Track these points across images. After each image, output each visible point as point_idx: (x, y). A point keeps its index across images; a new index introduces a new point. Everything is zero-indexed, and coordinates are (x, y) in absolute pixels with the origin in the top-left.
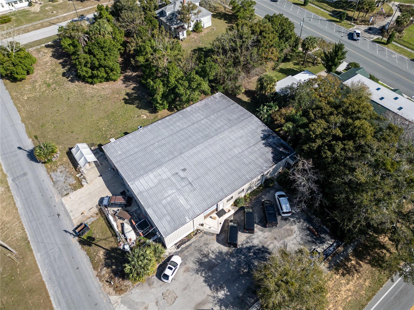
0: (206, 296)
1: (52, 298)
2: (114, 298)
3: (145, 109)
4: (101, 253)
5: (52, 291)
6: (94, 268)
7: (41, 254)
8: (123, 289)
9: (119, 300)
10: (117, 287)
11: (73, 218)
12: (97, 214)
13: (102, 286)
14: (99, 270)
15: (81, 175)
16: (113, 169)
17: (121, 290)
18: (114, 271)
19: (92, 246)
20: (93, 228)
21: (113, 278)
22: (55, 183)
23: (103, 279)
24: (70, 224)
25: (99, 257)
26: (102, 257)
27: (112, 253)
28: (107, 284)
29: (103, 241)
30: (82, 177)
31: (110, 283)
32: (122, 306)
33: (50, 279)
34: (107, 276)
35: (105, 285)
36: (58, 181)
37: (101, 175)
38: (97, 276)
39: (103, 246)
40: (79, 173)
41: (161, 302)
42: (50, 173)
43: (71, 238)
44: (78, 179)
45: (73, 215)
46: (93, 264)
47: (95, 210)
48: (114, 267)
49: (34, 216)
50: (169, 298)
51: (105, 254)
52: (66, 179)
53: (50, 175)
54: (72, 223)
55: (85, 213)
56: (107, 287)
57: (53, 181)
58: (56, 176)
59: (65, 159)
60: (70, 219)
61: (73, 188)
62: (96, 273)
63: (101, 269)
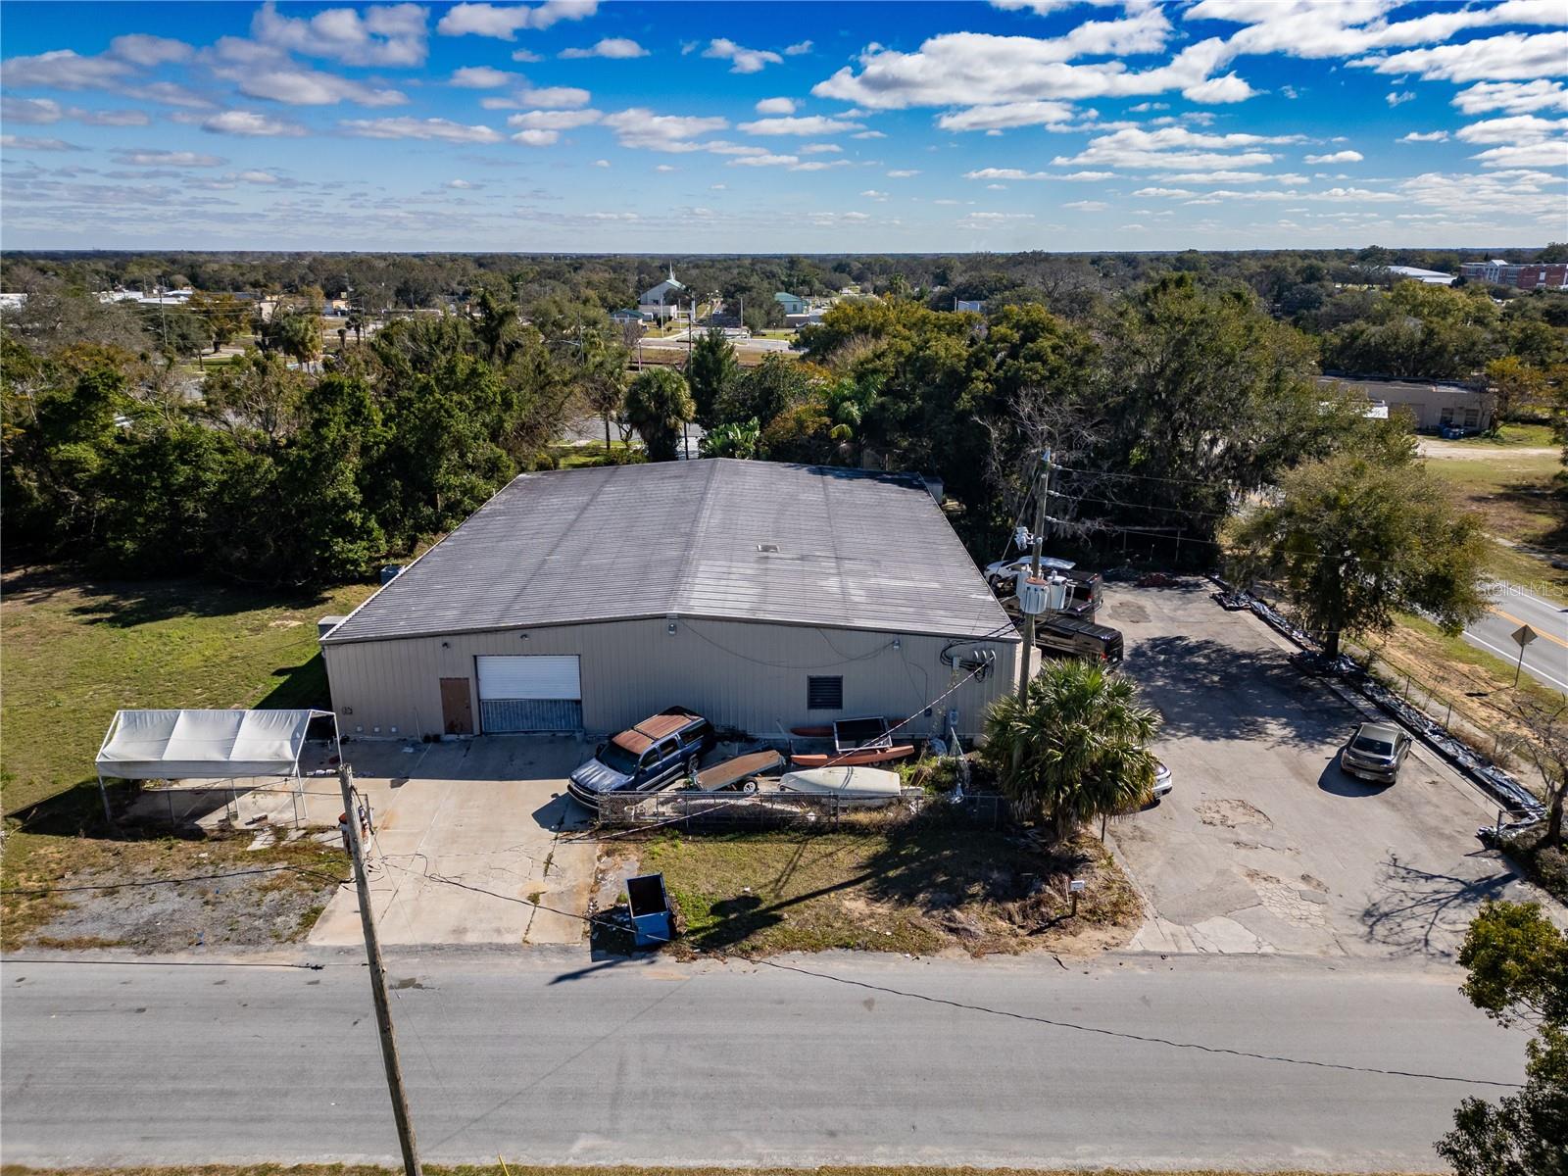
0: (1269, 755)
2: (1144, 936)
3: (262, 608)
4: (855, 904)
6: (923, 950)
7: (598, 1132)
8: (1114, 898)
9: (1167, 927)
10: (1092, 912)
11: (510, 939)
12: (608, 854)
13: (1047, 955)
14: (953, 938)
15: (280, 832)
16: (427, 739)
17: (1115, 905)
18: (997, 895)
19: (779, 919)
20: (676, 886)
21: (1039, 903)
22: (146, 940)
23: (1013, 942)
24: (537, 961)
25: (872, 916)
26: (883, 909)
27: (891, 874)
28: (1051, 936)
29: (797, 877)
30: (294, 835)
31: (1052, 924)
32: (1202, 926)
33: (832, 1134)
34: (1004, 925)
35: (1052, 942)
36: (148, 923)
37: (399, 779)
38: (975, 955)
39: (822, 885)
40: (248, 835)
41: (1244, 837)
42: (26, 936)
43: (636, 974)
44: (286, 850)
45: (498, 931)
46: (894, 949)
47: (579, 855)
48: (976, 889)
49: (231, 1094)
50: (1238, 817)
51: (879, 894)
52: (192, 892)
53: (44, 943)
54: (541, 949)
55: (548, 886)
56: (1067, 940)
57: (105, 945)
58: (98, 917)
59: (52, 849)
60: (503, 949)
61: (305, 885)
62: (955, 953)
63: (952, 930)
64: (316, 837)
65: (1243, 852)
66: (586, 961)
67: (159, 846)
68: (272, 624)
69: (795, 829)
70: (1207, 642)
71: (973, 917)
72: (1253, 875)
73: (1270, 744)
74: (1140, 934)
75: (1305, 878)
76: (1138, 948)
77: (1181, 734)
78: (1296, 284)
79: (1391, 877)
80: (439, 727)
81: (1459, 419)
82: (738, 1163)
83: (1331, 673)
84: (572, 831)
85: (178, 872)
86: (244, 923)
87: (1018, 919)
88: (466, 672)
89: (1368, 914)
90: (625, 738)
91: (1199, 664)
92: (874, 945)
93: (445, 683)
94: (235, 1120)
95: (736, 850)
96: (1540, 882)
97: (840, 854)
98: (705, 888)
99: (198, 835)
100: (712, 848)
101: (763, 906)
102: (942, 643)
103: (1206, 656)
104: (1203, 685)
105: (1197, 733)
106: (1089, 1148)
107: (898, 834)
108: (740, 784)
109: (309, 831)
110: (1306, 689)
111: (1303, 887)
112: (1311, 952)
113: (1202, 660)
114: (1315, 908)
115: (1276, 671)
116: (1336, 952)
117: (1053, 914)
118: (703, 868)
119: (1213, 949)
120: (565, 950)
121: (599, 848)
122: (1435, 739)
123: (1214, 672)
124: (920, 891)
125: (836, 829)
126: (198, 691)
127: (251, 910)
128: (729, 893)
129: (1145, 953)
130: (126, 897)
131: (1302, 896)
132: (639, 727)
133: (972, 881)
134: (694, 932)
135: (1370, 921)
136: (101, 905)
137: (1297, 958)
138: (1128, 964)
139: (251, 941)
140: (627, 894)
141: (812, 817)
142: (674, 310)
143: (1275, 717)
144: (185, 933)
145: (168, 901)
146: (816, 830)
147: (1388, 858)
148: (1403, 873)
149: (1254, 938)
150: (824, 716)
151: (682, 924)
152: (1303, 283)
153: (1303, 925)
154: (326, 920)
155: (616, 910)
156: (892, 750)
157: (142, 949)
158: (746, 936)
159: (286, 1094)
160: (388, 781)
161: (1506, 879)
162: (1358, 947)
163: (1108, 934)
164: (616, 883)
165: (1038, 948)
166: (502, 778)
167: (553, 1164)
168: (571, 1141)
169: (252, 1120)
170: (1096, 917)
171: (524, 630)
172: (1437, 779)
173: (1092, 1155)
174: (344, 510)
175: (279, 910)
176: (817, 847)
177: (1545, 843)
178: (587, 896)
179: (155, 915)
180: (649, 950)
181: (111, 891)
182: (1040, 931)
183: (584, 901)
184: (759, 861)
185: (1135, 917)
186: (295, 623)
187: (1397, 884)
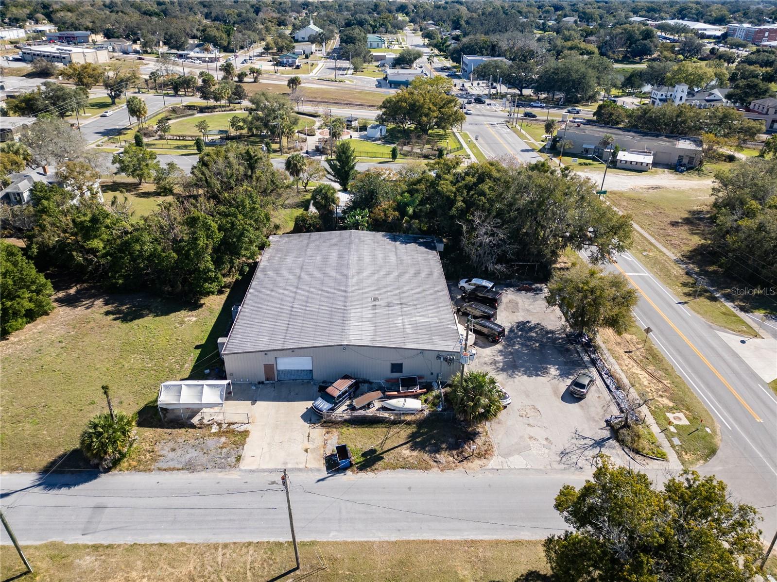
0: (548, 384)
1: (440, 538)
2: (493, 462)
3: (179, 311)
4: (406, 452)
5: (424, 534)
6: (426, 469)
7: (336, 530)
8: (486, 448)
9: (500, 459)
10: (478, 454)
11: (302, 466)
12: (328, 433)
13: (464, 470)
14: (435, 464)
15: (219, 425)
16: (259, 383)
17: (486, 451)
18: (451, 448)
19: (382, 458)
20: (351, 446)
21: (462, 452)
22: (190, 467)
23: (453, 465)
24: (310, 474)
25: (411, 456)
26: (415, 453)
27: (417, 440)
28: (465, 462)
29: (388, 441)
30: (224, 426)
31: (466, 458)
32: (511, 459)
33: (399, 530)
34: (451, 459)
35: (465, 465)
36: (189, 461)
37: (254, 402)
38: (442, 471)
39: (396, 445)
40: (209, 426)
41: (531, 421)
42: (153, 467)
43: (340, 478)
44: (224, 432)
45: (297, 463)
46: (418, 468)
47: (318, 432)
48: (444, 446)
49: (234, 520)
50: (531, 413)
51: (414, 448)
52: (199, 449)
53: (159, 469)
54: (311, 470)
55: (310, 446)
56: (470, 464)
57: (178, 470)
58: (172, 460)
59: (148, 433)
60: (299, 470)
61: (233, 446)
62: (436, 470)
63: (435, 461)
64: (232, 427)
65: (530, 428)
66: (325, 474)
67: (183, 431)
68: (186, 320)
69: (387, 422)
70: (538, 324)
71: (443, 457)
72: (531, 438)
73: (549, 379)
74: (492, 462)
75: (547, 439)
76: (491, 467)
77: (520, 374)
78: (639, 40)
79: (573, 438)
80: (263, 379)
81: (685, 161)
82: (374, 539)
83: (578, 343)
84: (315, 424)
85: (192, 441)
86: (219, 461)
87: (455, 457)
88: (272, 362)
89: (562, 453)
90: (330, 390)
91: (532, 337)
92: (411, 467)
93: (265, 366)
94: (237, 528)
95: (368, 431)
96: (618, 441)
97: (402, 432)
98: (359, 446)
99: (193, 426)
100: (360, 430)
101: (378, 453)
102: (437, 353)
103: (536, 333)
104: (532, 348)
105: (525, 374)
106: (467, 533)
107: (421, 424)
108: (369, 404)
109: (230, 424)
110: (568, 350)
111: (545, 442)
112: (541, 467)
113: (534, 335)
114: (547, 451)
115: (560, 341)
116: (549, 467)
117: (466, 455)
118: (358, 438)
119: (512, 467)
120: (319, 470)
121: (324, 430)
122: (605, 377)
123: (537, 341)
124: (426, 446)
125: (401, 422)
126: (171, 358)
127: (220, 456)
128: (367, 449)
129: (493, 469)
130: (179, 452)
131: (544, 446)
132: (334, 385)
133: (443, 442)
134: (357, 464)
135: (562, 456)
136: (171, 455)
137: (537, 469)
138: (487, 472)
139: (222, 467)
140: (335, 449)
141: (392, 418)
142: (314, 47)
143: (554, 365)
144: (202, 465)
145: (193, 454)
146: (394, 423)
147: (574, 431)
148: (577, 436)
149: (525, 462)
150: (396, 375)
151: (353, 460)
152: (642, 39)
153: (542, 457)
154: (243, 460)
155: (332, 455)
156: (419, 391)
157: (191, 471)
158: (373, 465)
159: (248, 520)
160: (250, 402)
161: (609, 439)
162: (555, 466)
163: (482, 462)
164: (331, 444)
165: (461, 468)
166: (288, 401)
167: (325, 540)
168: (329, 533)
169: (241, 528)
170: (480, 456)
171: (293, 350)
172: (600, 395)
173: (468, 535)
174: (208, 272)
175: (228, 456)
176: (394, 430)
177: (622, 427)
178: (323, 450)
179: (190, 458)
180: (344, 469)
181: (173, 450)
182: (462, 461)
183: (322, 452)
184: (376, 435)
185: (491, 455)
186: (194, 319)
187: (574, 441)
